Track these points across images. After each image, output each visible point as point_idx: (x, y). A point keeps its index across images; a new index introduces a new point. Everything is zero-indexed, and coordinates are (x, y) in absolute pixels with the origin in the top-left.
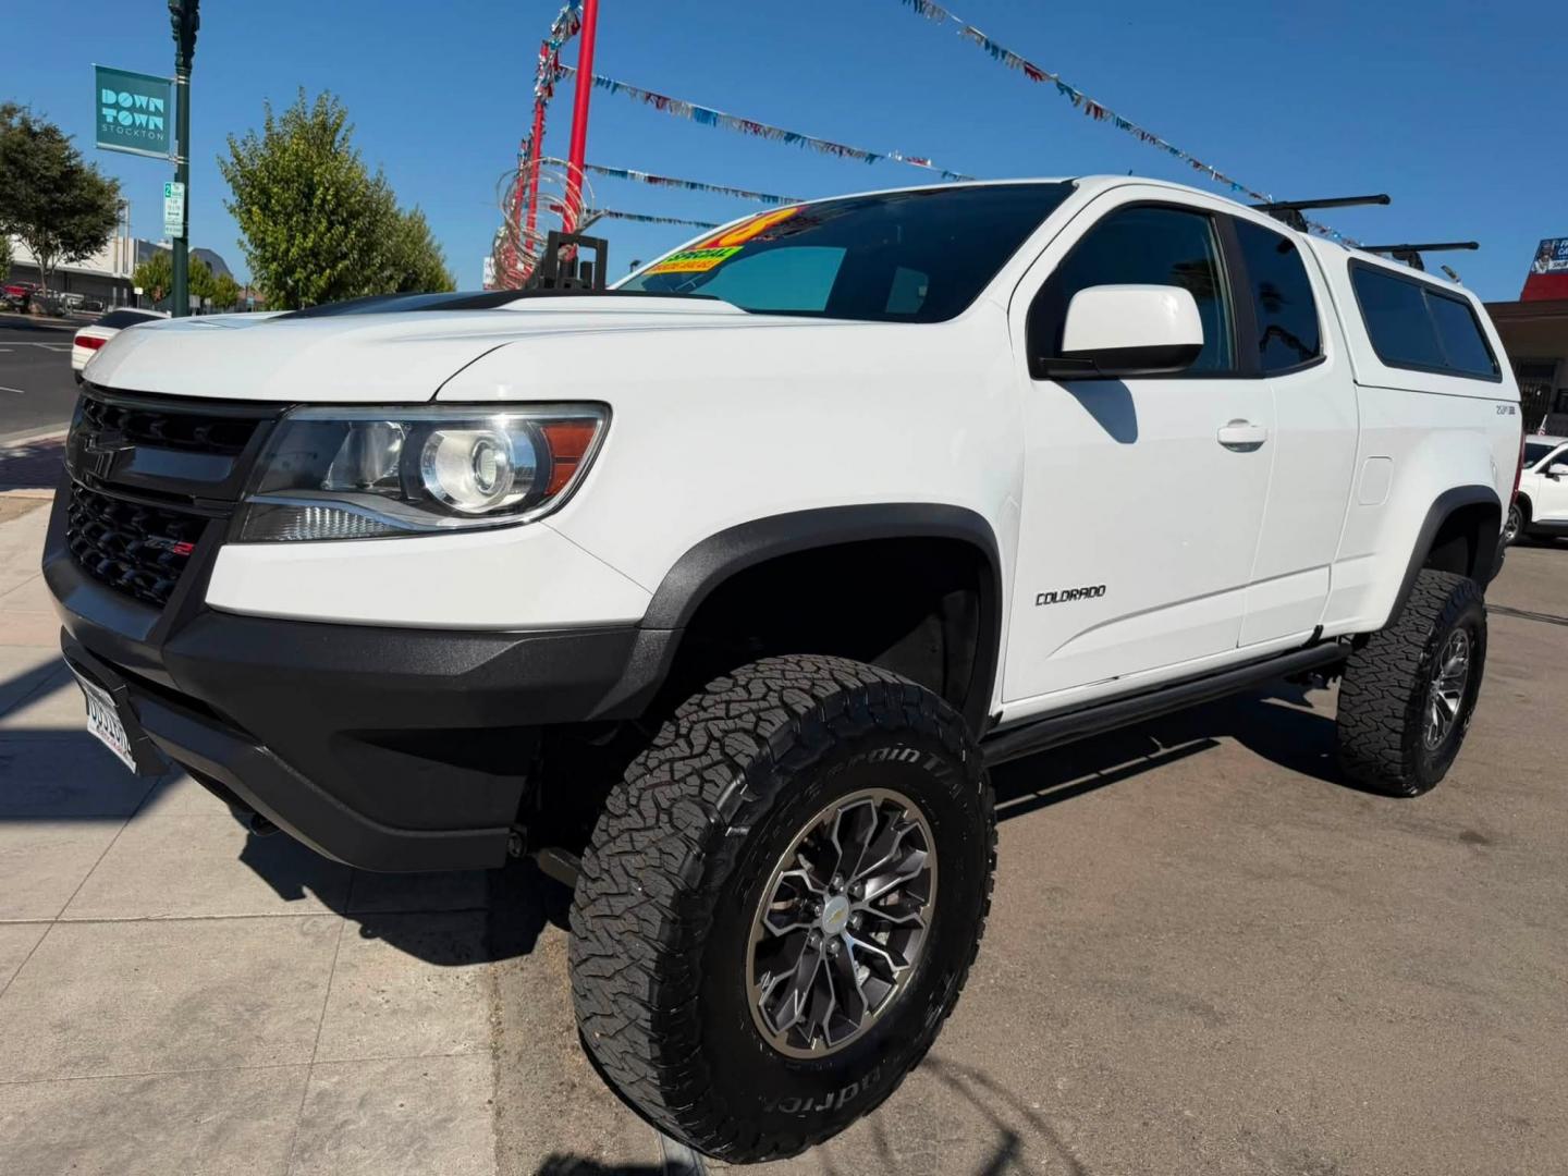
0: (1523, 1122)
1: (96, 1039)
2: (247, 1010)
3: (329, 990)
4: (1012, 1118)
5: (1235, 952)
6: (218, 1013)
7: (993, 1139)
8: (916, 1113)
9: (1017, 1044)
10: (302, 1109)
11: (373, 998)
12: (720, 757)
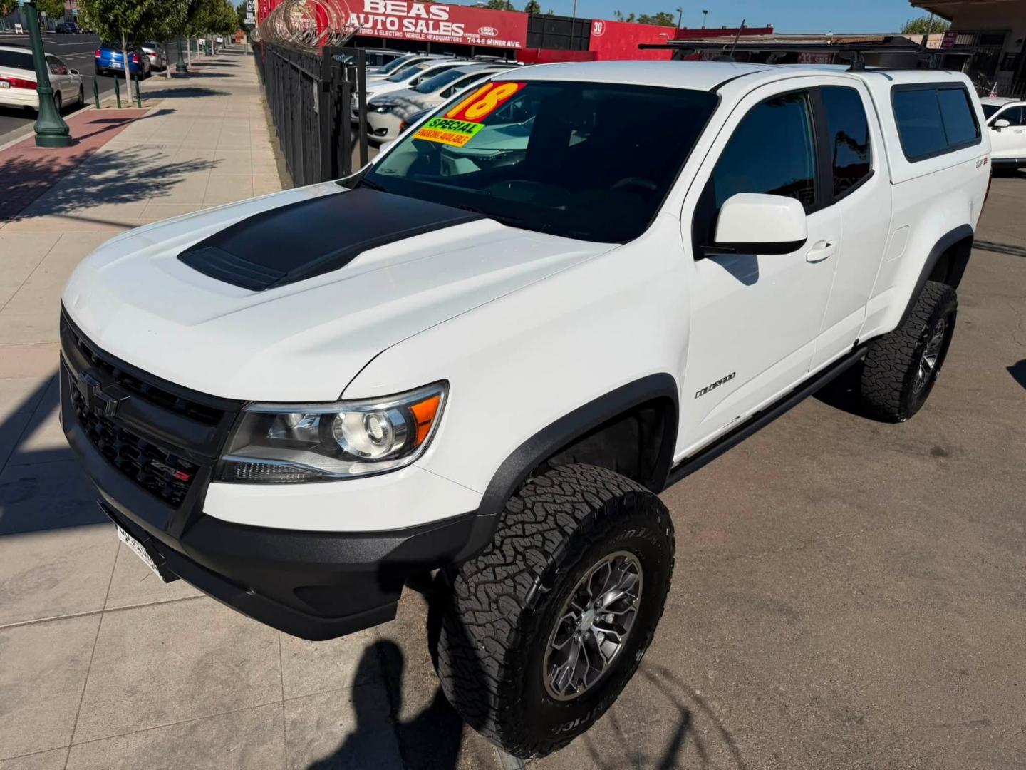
0: (964, 673)
1: (153, 698)
2: (236, 666)
3: (280, 644)
4: (686, 701)
5: (802, 563)
6: (220, 670)
7: (676, 716)
8: (632, 704)
9: (683, 649)
10: (285, 735)
11: (307, 648)
12: (524, 567)
